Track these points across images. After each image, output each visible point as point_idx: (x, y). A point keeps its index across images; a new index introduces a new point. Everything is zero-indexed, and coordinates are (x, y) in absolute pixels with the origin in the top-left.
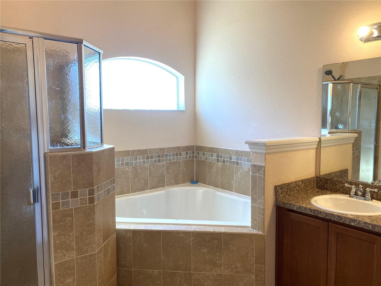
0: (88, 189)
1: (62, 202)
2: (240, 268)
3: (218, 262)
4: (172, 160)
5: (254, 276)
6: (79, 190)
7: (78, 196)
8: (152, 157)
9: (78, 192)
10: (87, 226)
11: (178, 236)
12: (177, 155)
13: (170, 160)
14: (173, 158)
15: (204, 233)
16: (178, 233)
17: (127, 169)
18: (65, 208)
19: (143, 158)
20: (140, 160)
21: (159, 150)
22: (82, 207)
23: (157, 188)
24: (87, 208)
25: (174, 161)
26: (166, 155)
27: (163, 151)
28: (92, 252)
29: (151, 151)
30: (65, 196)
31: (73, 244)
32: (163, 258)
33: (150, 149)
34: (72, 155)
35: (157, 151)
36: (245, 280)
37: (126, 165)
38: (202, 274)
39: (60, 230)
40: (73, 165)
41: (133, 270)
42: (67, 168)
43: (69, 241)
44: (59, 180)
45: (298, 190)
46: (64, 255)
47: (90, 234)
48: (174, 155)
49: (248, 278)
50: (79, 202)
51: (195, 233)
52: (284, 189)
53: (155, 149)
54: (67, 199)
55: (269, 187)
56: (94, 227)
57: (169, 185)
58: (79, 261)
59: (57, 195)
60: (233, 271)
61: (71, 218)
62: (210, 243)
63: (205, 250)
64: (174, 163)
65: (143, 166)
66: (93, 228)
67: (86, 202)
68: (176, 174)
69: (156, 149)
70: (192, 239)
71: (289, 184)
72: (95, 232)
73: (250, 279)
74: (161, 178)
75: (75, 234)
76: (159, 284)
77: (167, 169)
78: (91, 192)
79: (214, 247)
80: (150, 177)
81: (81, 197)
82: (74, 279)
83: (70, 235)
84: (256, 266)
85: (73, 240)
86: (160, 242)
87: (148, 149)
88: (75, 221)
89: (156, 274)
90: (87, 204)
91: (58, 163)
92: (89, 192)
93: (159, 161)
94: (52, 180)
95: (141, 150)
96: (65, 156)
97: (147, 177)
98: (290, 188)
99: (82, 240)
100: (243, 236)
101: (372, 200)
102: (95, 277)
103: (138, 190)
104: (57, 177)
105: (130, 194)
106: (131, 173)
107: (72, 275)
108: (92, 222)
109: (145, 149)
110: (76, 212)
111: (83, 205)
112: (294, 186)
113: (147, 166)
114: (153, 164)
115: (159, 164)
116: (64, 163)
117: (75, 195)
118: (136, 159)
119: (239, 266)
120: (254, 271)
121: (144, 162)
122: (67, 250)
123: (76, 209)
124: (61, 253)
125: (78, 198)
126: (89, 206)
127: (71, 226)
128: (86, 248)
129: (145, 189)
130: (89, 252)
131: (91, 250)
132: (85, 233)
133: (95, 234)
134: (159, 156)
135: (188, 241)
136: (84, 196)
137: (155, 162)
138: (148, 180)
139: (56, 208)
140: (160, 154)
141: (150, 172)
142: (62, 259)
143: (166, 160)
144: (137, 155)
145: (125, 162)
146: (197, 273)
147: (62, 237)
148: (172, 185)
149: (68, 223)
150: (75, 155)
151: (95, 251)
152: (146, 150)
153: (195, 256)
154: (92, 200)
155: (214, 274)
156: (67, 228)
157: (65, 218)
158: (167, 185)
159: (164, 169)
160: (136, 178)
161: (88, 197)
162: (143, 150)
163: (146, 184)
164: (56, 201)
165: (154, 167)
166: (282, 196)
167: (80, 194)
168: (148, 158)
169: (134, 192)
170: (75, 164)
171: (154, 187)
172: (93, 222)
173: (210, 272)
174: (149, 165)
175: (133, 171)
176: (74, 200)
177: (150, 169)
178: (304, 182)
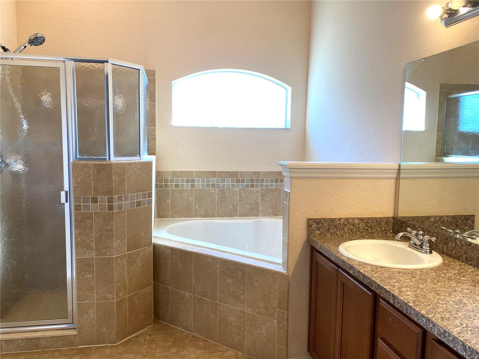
0: (107, 197)
1: (83, 205)
2: (262, 309)
3: (242, 297)
4: (270, 186)
5: (276, 322)
6: (98, 197)
7: (98, 202)
8: (243, 181)
9: (98, 199)
10: (106, 231)
11: (206, 260)
12: (276, 181)
13: (267, 186)
14: (271, 184)
15: (229, 261)
16: (207, 257)
17: (213, 191)
18: (86, 211)
19: (233, 181)
20: (228, 183)
21: (253, 174)
22: (101, 212)
23: (248, 216)
24: (106, 214)
25: (272, 188)
26: (262, 181)
27: (257, 175)
28: (110, 255)
29: (242, 174)
30: (86, 200)
31: (93, 244)
32: (194, 281)
33: (241, 172)
34: (93, 164)
35: (250, 175)
36: (267, 324)
37: (212, 186)
38: (227, 306)
39: (81, 230)
40: (93, 173)
41: (170, 288)
42: (88, 176)
43: (89, 241)
44: (81, 185)
45: (351, 230)
46: (85, 252)
47: (108, 239)
48: (272, 181)
49: (270, 322)
50: (99, 208)
51: (222, 260)
52: (323, 224)
53: (247, 172)
54: (88, 203)
55: (298, 219)
56: (113, 233)
57: (264, 215)
58: (98, 261)
59: (79, 199)
60: (256, 311)
61: (91, 221)
62: (234, 274)
63: (229, 281)
64: (272, 190)
65: (232, 190)
66: (111, 234)
67: (105, 208)
68: (274, 204)
69: (249, 172)
70: (218, 266)
71: (333, 220)
72: (113, 237)
73: (272, 325)
74: (255, 206)
75: (95, 235)
76: (190, 308)
77: (263, 196)
78: (111, 200)
79: (238, 279)
80: (240, 202)
81: (101, 203)
82: (94, 276)
83: (90, 236)
84: (279, 310)
85: (93, 241)
86: (192, 264)
87: (238, 172)
88: (94, 224)
89: (188, 297)
90: (106, 210)
91: (80, 170)
92: (108, 199)
93: (252, 186)
94: (75, 185)
95: (230, 171)
96: (86, 164)
97: (236, 203)
98: (336, 226)
99: (101, 243)
100: (266, 272)
101: (431, 252)
102: (113, 280)
103: (225, 215)
104: (79, 183)
105: (216, 218)
106: (217, 196)
107: (92, 272)
108: (110, 228)
109: (234, 172)
110: (96, 216)
111: (103, 210)
112: (344, 223)
113: (237, 190)
114: (245, 189)
115: (252, 190)
116: (85, 171)
117: (95, 200)
118: (223, 181)
119: (261, 307)
120: (276, 316)
121: (233, 186)
122: (87, 249)
123: (96, 213)
124: (82, 250)
125: (98, 203)
126: (108, 213)
127: (91, 228)
128: (104, 250)
129: (234, 216)
130: (108, 255)
131: (109, 253)
132: (104, 237)
133: (113, 239)
134: (252, 181)
135: (215, 268)
136: (103, 203)
137: (247, 186)
138: (237, 206)
139: (78, 210)
140: (254, 178)
141: (240, 197)
142: (83, 255)
143: (262, 185)
144: (225, 176)
145: (211, 183)
146: (222, 305)
147: (83, 236)
148: (268, 216)
149: (88, 225)
150: (96, 164)
151: (112, 256)
152: (236, 172)
153: (220, 285)
154: (111, 208)
155: (237, 309)
156: (87, 229)
157: (85, 220)
158: (262, 214)
159: (258, 195)
160: (224, 202)
161: (107, 204)
162: (232, 172)
163: (235, 210)
164: (78, 203)
165: (245, 192)
166: (318, 232)
167: (100, 200)
168: (238, 181)
169: (220, 217)
170: (95, 172)
171: (245, 215)
172: (112, 228)
173: (234, 306)
174: (240, 190)
175: (219, 194)
176: (94, 205)
177: (240, 194)
178: (366, 221)
